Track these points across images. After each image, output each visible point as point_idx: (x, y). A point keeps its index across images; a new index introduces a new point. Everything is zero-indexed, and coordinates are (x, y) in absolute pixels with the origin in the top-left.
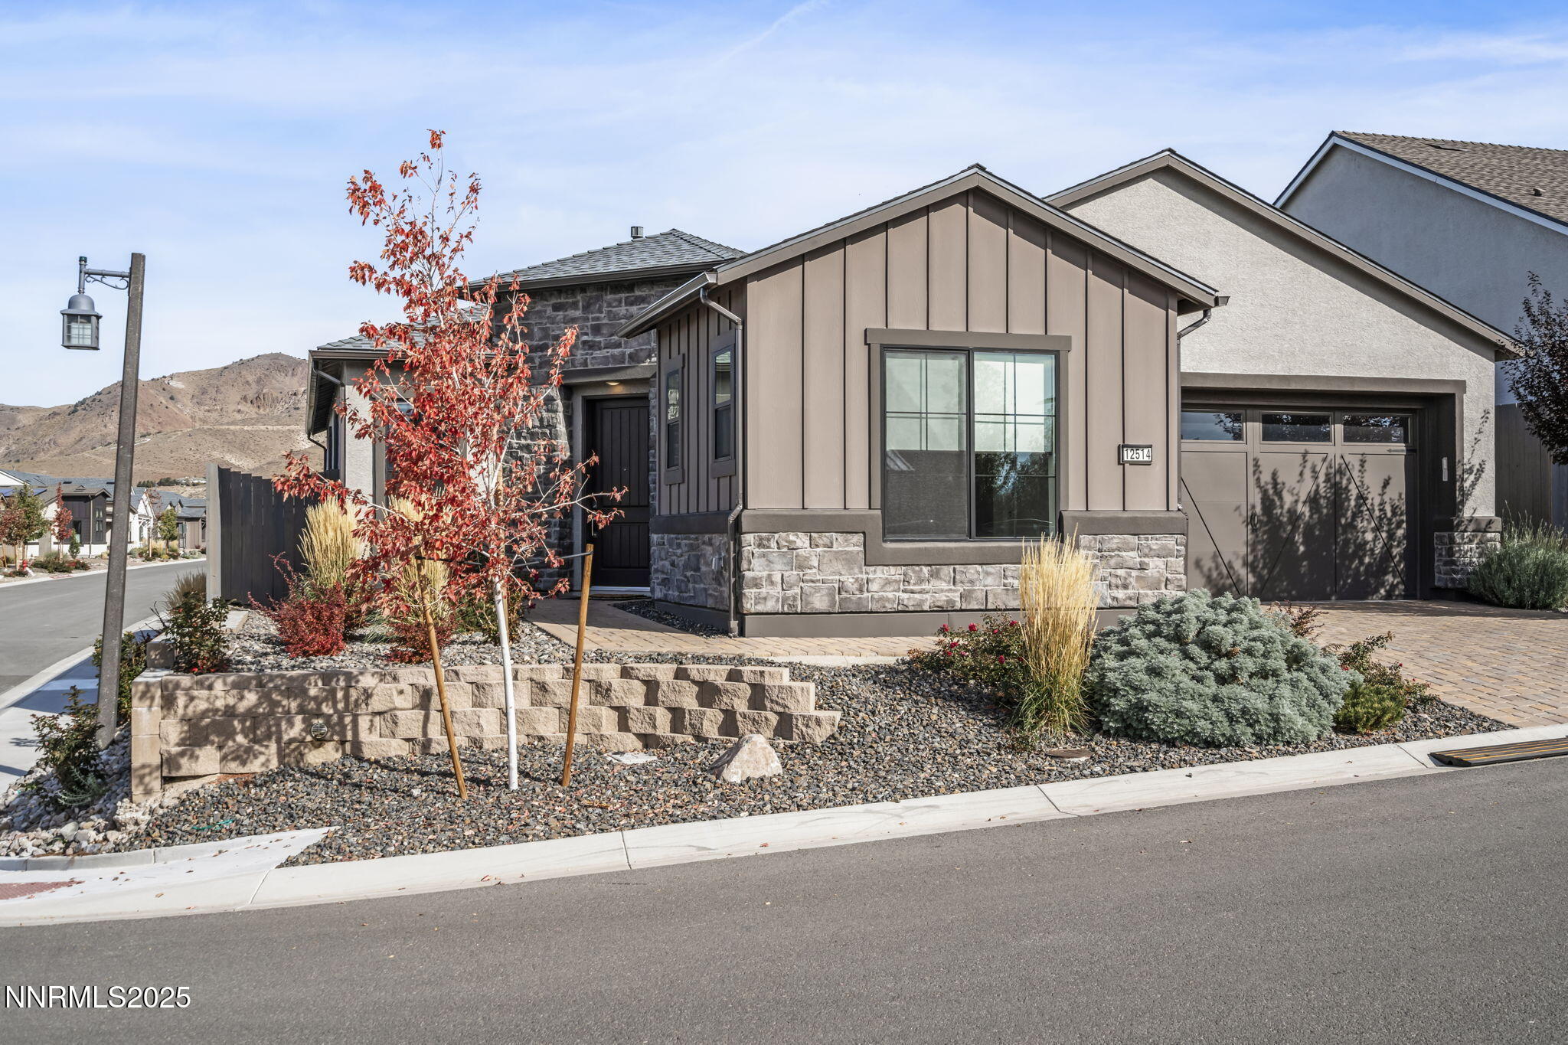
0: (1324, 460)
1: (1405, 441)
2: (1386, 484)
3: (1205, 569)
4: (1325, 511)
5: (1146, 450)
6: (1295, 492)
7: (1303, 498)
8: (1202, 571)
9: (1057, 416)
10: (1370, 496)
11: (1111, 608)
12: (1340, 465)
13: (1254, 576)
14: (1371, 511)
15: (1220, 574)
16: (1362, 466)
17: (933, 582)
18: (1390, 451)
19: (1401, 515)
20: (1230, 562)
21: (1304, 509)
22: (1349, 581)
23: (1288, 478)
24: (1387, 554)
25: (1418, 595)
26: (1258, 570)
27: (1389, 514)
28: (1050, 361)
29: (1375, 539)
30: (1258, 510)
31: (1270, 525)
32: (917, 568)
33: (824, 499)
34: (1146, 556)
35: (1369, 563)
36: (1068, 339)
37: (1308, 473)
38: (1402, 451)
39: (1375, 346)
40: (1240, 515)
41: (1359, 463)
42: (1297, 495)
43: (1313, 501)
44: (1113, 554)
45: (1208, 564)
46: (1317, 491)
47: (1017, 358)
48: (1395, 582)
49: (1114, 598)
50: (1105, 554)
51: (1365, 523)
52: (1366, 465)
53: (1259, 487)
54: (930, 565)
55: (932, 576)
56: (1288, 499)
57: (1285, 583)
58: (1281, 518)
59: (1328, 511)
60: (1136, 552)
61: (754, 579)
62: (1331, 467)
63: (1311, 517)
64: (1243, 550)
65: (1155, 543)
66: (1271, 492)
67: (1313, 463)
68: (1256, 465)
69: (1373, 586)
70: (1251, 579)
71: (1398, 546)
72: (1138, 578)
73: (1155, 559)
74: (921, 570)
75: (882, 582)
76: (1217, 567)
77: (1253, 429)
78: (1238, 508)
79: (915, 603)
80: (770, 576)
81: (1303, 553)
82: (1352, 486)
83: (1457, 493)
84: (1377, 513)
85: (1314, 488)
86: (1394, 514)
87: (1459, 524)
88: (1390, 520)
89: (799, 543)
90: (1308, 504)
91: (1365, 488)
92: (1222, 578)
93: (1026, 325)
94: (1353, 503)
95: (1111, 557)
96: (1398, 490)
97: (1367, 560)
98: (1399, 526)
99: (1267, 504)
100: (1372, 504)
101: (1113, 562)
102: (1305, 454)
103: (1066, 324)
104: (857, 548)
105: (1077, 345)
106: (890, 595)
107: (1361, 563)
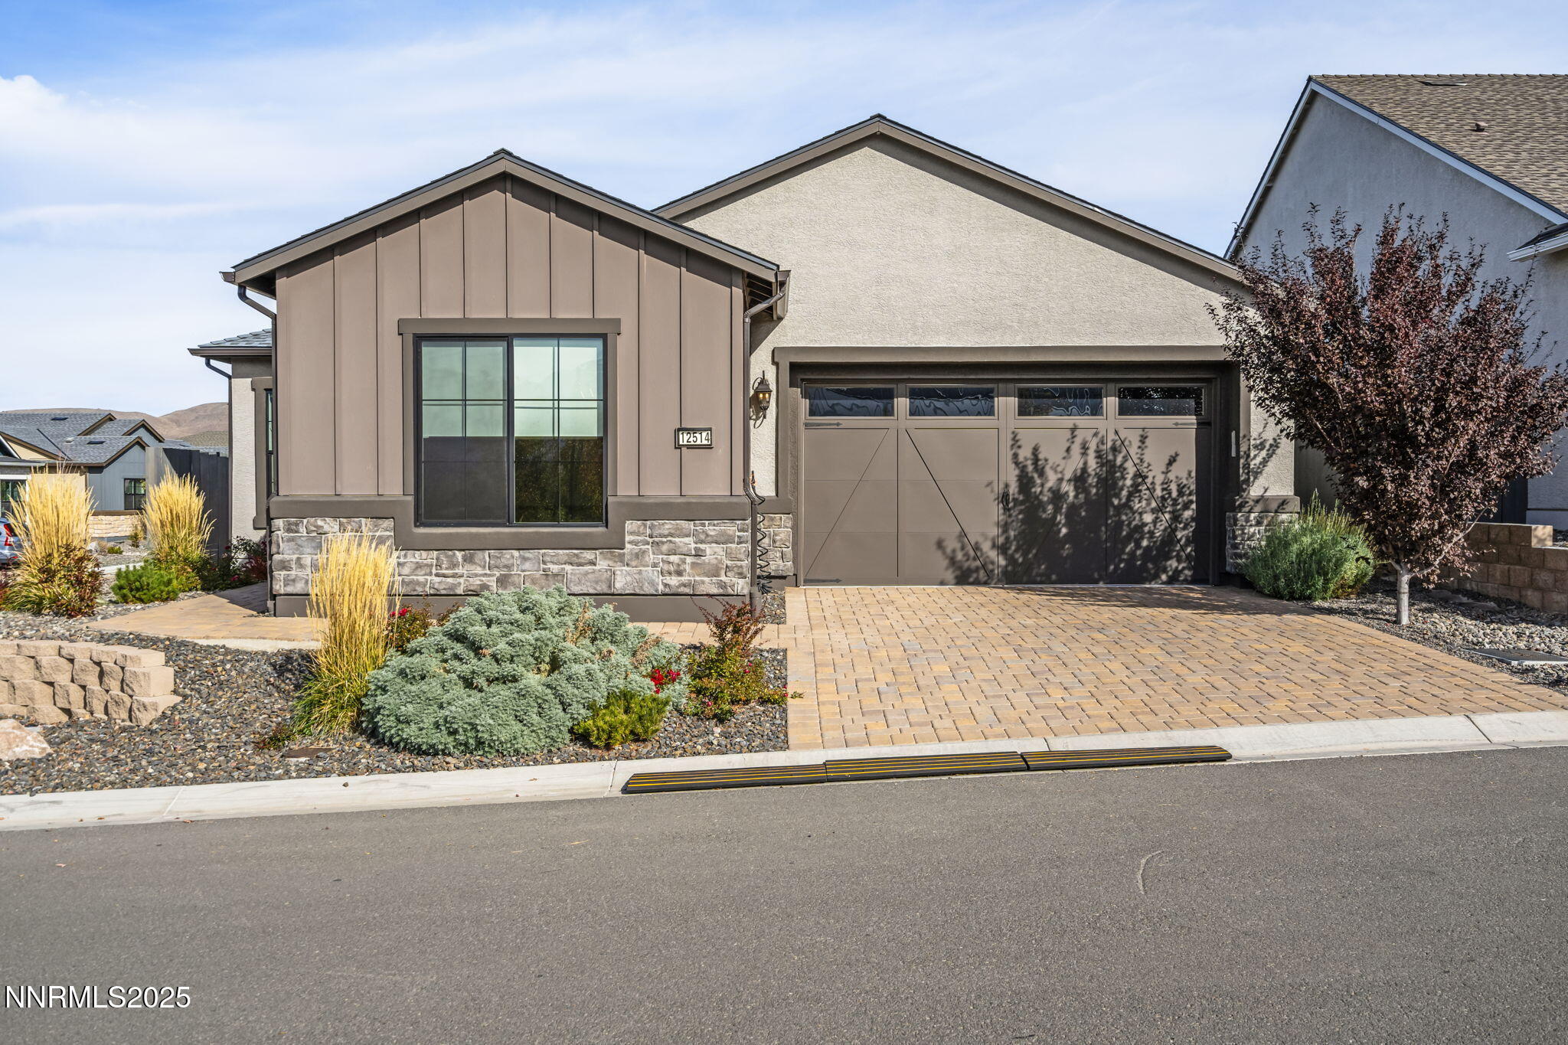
0: (1096, 435)
1: (1197, 413)
2: (1172, 461)
3: (949, 550)
4: (1094, 491)
5: (704, 434)
6: (1059, 469)
7: (1068, 475)
8: (944, 553)
9: (605, 400)
10: (1151, 475)
11: (664, 595)
12: (1114, 441)
13: (1006, 559)
14: (1151, 490)
15: (966, 555)
16: (1143, 442)
17: (468, 566)
18: (1177, 424)
19: (1190, 494)
20: (977, 543)
21: (1068, 489)
22: (1122, 565)
23: (1052, 454)
24: (1170, 538)
25: (1211, 581)
26: (1010, 552)
27: (1174, 494)
28: (600, 343)
29: (1155, 522)
30: (1013, 489)
31: (1027, 504)
32: (450, 553)
33: (356, 486)
34: (702, 542)
35: (1148, 546)
36: (617, 322)
37: (1076, 449)
38: (1192, 424)
39: (1138, 311)
40: (992, 491)
41: (1139, 438)
42: (1061, 472)
43: (1080, 479)
44: (664, 540)
45: (952, 544)
46: (1084, 470)
47: (561, 342)
48: (1180, 568)
49: (666, 585)
50: (656, 539)
51: (1144, 503)
52: (1148, 442)
53: (1017, 464)
54: (463, 550)
55: (465, 561)
56: (1052, 478)
57: (1043, 567)
58: (1041, 497)
59: (1098, 490)
60: (691, 539)
61: (282, 562)
62: (1103, 444)
63: (1076, 497)
64: (994, 531)
65: (712, 529)
66: (1030, 468)
67: (1084, 439)
68: (1015, 440)
69: (1152, 572)
70: (1002, 562)
71: (1184, 528)
72: (693, 565)
73: (714, 545)
74: (454, 554)
75: (414, 566)
76: (963, 548)
77: (1007, 404)
78: (989, 484)
79: (447, 587)
80: (299, 559)
81: (1065, 535)
82: (1129, 465)
83: (1241, 471)
84: (1159, 492)
85: (1081, 465)
86: (1181, 493)
87: (1242, 506)
88: (1175, 500)
89: (326, 528)
90: (1072, 483)
91: (1145, 465)
92: (968, 560)
93: (572, 309)
94: (1129, 482)
95: (663, 543)
96: (1186, 468)
97: (1145, 543)
98: (1186, 507)
99: (1025, 481)
100: (1153, 483)
101: (665, 548)
102: (1074, 429)
103: (616, 306)
104: (388, 533)
105: (628, 328)
106: (421, 579)
107: (1138, 546)
